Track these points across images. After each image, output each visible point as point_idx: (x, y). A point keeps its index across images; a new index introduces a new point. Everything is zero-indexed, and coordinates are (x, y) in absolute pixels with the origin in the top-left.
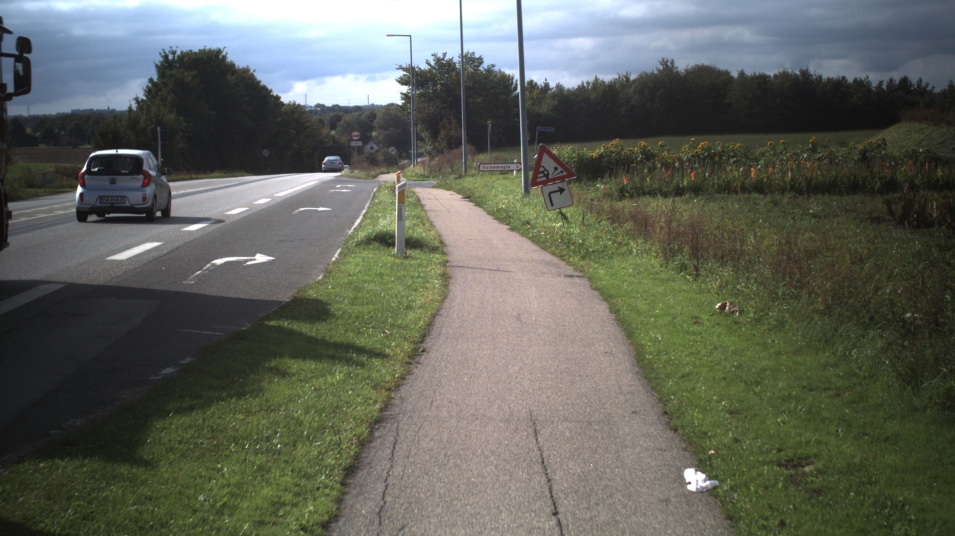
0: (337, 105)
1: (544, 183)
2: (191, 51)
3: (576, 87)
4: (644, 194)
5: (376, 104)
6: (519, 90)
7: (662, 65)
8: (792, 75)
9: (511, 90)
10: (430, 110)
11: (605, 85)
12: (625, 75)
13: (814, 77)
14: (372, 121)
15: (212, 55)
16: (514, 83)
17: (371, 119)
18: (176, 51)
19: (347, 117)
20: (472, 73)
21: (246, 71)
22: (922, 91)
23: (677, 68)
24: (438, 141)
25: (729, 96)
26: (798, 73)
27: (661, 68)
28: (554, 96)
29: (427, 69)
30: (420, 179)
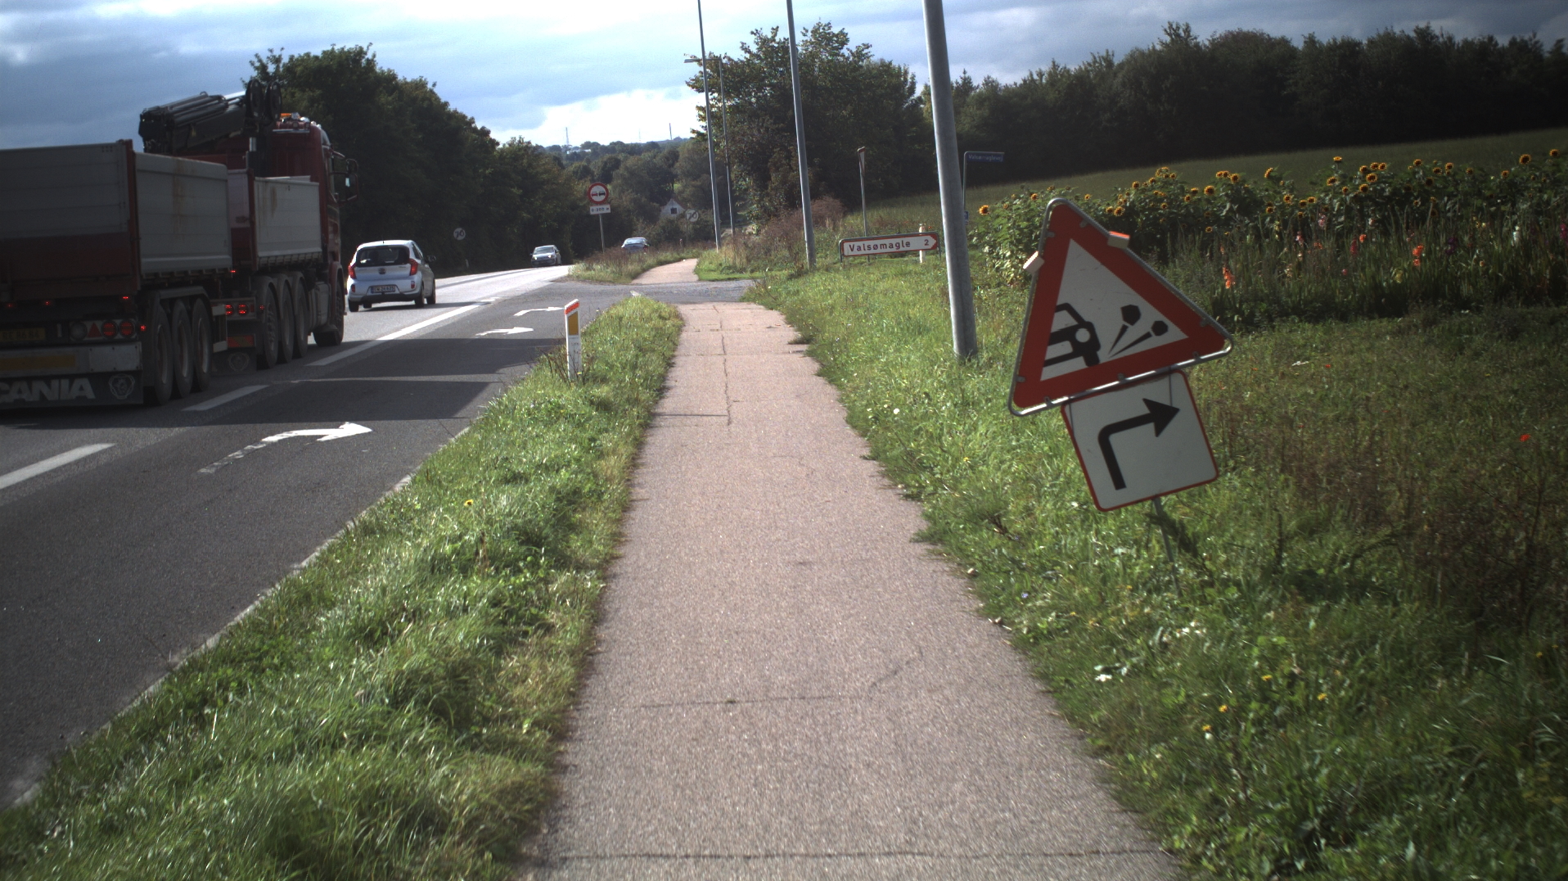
0: (620, 144)
1: (1077, 387)
3: (1020, 82)
7: (1170, 35)
8: (1401, 38)
9: (903, 95)
10: (753, 136)
11: (1070, 75)
12: (1104, 55)
14: (672, 165)
15: (347, 59)
16: (910, 80)
17: (671, 162)
18: (280, 56)
19: (631, 161)
20: (829, 61)
21: (420, 85)
23: (1195, 38)
25: (1291, 81)
26: (1413, 34)
27: (1167, 39)
28: (981, 100)
30: (724, 276)
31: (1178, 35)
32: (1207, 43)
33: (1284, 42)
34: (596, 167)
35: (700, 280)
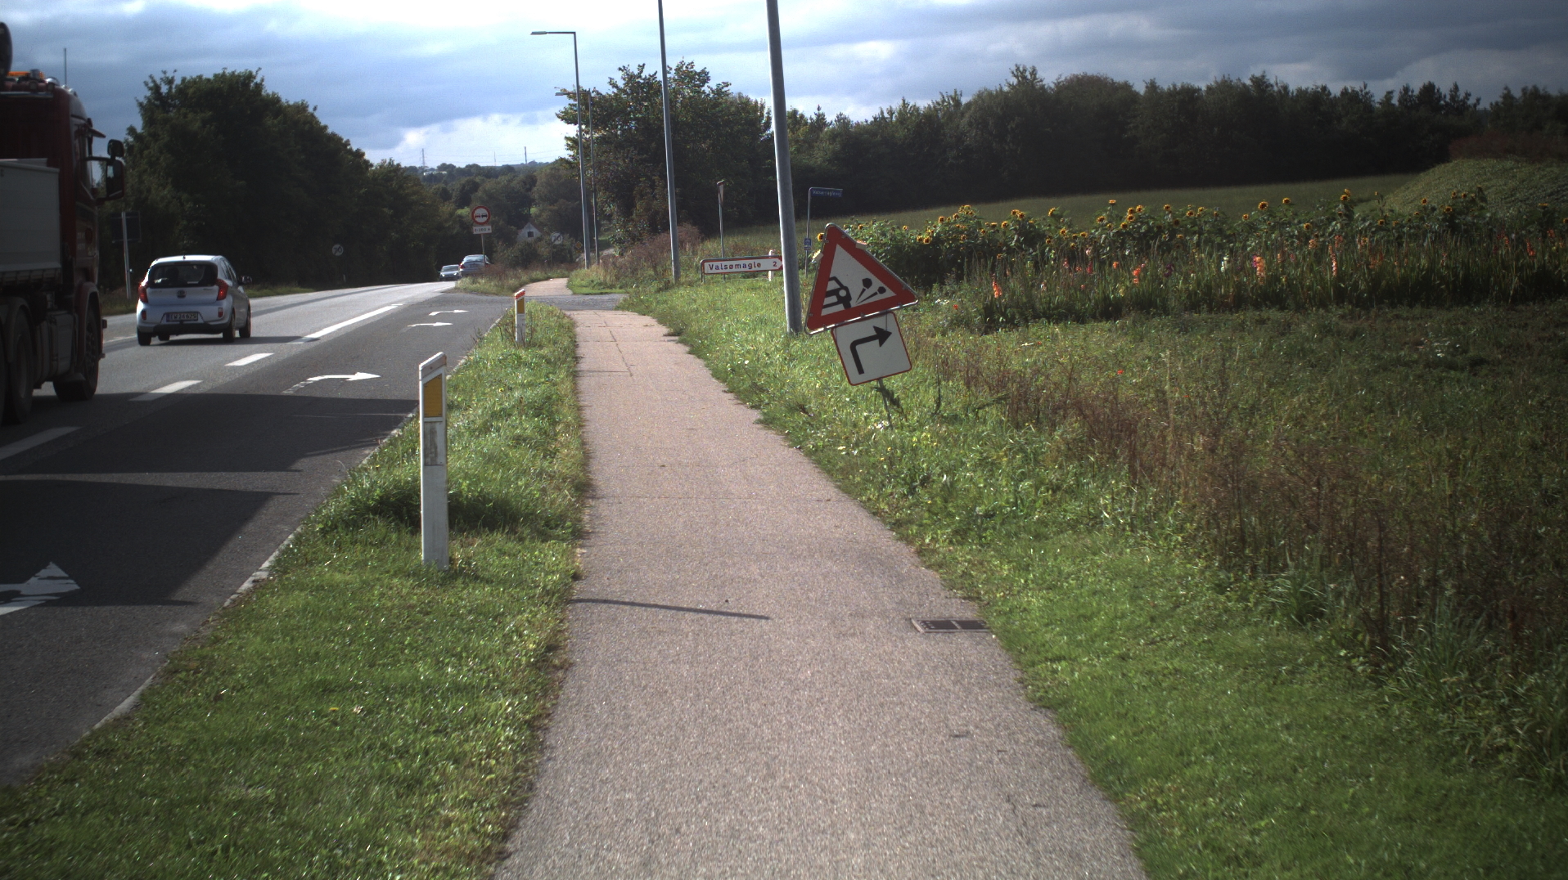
0: (475, 166)
1: (839, 319)
2: (200, 77)
3: (870, 119)
4: (1037, 317)
5: (538, 161)
6: (773, 128)
7: (1017, 77)
8: (1238, 87)
9: (759, 129)
10: (618, 165)
11: (919, 114)
12: (953, 94)
13: (1276, 89)
14: (530, 190)
15: (237, 83)
16: (766, 115)
17: (528, 186)
18: (173, 78)
19: (489, 185)
20: (691, 97)
21: (301, 108)
22: (1459, 106)
23: (1041, 81)
24: (633, 220)
25: (1131, 125)
26: (1248, 83)
27: (1014, 81)
28: (834, 135)
29: (610, 93)
30: (597, 291)
31: (1024, 78)
32: (1053, 86)
33: (1126, 87)
34: (455, 186)
35: (574, 294)
